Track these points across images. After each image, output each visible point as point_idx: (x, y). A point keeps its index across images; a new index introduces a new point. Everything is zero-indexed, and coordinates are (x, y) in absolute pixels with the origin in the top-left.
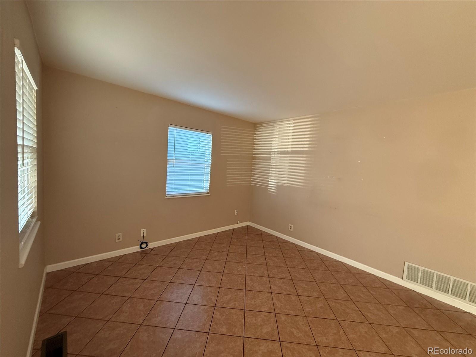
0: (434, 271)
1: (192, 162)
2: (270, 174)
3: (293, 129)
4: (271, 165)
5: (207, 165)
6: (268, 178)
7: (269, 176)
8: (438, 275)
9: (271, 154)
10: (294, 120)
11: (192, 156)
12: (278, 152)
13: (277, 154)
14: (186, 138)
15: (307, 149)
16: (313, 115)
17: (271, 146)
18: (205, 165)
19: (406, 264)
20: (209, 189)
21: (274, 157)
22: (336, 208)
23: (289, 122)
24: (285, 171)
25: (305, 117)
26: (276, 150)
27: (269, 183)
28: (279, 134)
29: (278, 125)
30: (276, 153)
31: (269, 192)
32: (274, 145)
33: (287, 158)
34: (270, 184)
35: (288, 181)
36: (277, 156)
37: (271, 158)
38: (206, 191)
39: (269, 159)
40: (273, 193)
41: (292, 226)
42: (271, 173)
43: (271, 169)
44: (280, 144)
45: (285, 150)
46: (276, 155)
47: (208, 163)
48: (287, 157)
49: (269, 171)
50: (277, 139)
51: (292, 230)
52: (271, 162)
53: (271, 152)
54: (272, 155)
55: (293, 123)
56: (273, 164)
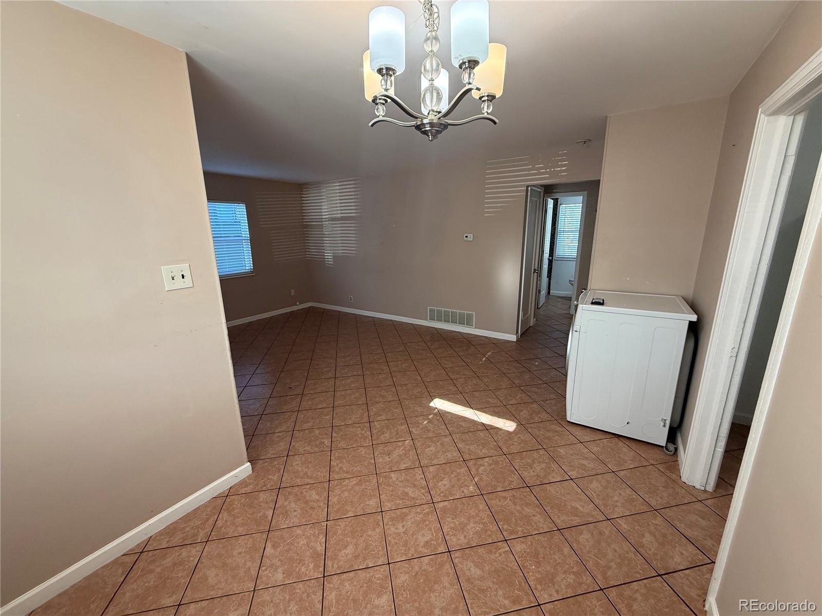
0: (441, 309)
1: (226, 239)
2: (325, 245)
3: (339, 189)
4: (324, 234)
5: (246, 241)
6: (324, 249)
7: (324, 246)
8: (444, 311)
9: (322, 221)
10: (339, 182)
11: (225, 232)
14: (214, 211)
15: (354, 215)
17: (321, 212)
18: (244, 241)
19: (429, 308)
20: (252, 268)
21: (326, 224)
24: (338, 240)
25: (347, 179)
26: (327, 217)
27: (326, 254)
28: (328, 197)
31: (327, 265)
32: (324, 211)
33: (338, 225)
34: (326, 256)
37: (324, 225)
38: (249, 271)
39: (321, 226)
42: (326, 243)
43: (325, 239)
44: (329, 210)
45: (335, 217)
46: (327, 223)
47: (246, 238)
49: (324, 240)
50: (326, 203)
52: (324, 231)
53: (322, 219)
54: (324, 223)
55: (339, 186)
56: (327, 233)
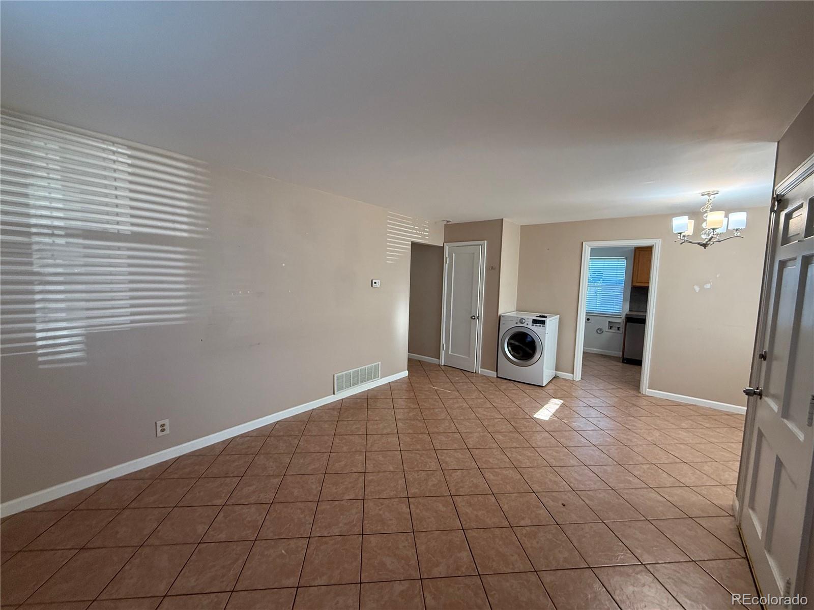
2: (39, 305)
3: (130, 174)
4: (38, 273)
6: (33, 320)
7: (34, 311)
8: (353, 372)
9: (29, 234)
10: (130, 148)
12: (69, 231)
13: (67, 235)
15: (185, 234)
16: (191, 159)
17: (26, 206)
19: (335, 376)
21: (51, 244)
22: (259, 344)
23: (110, 145)
24: (115, 290)
25: (169, 154)
26: (58, 223)
29: (51, 135)
30: (62, 233)
31: (46, 366)
34: (44, 338)
35: (132, 314)
36: (67, 243)
37: (35, 247)
40: (72, 364)
41: (166, 422)
42: (44, 300)
43: (40, 288)
45: (106, 229)
46: (62, 241)
48: (119, 249)
49: (33, 292)
50: (60, 187)
51: (167, 432)
52: (39, 262)
53: (31, 226)
54: (37, 239)
55: (129, 156)
